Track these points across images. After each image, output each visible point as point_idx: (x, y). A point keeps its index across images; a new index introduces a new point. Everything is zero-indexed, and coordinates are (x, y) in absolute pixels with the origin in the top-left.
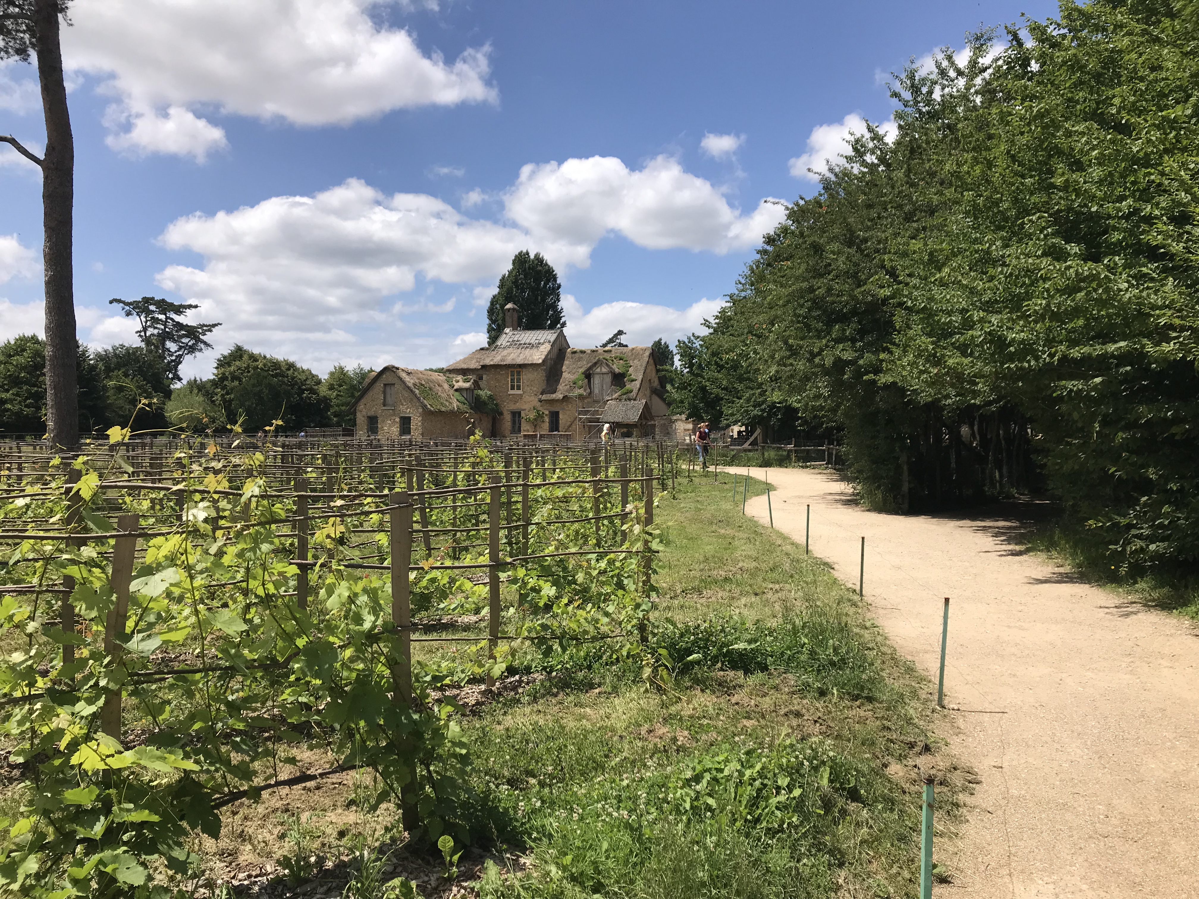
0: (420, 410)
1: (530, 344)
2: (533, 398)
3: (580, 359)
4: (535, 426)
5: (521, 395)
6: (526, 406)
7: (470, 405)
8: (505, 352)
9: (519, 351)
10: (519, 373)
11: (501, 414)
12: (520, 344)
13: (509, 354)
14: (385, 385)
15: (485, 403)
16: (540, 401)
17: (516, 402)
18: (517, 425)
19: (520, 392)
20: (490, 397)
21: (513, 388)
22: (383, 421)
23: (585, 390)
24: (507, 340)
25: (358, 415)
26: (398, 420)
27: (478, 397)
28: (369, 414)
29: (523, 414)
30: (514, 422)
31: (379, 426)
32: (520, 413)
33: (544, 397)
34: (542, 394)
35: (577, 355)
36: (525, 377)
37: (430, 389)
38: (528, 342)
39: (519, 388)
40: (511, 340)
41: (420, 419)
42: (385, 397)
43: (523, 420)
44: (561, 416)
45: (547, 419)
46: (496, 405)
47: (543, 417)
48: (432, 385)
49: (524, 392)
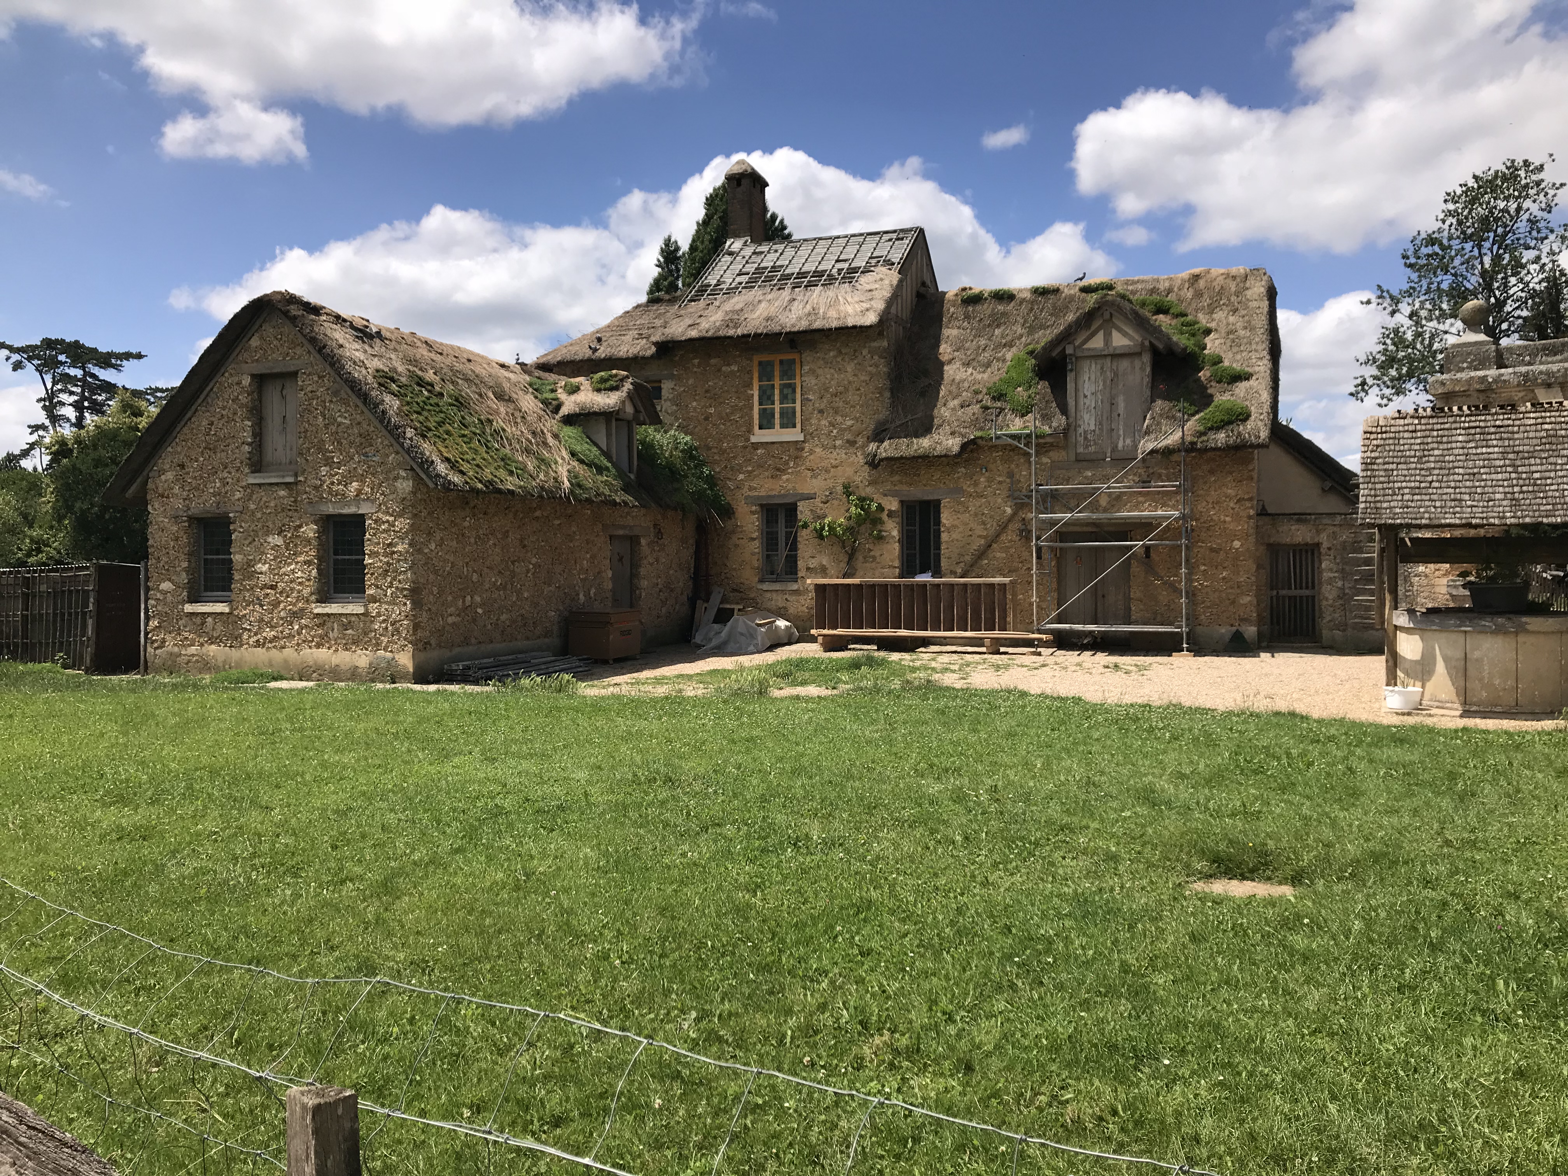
0: (405, 486)
1: (821, 274)
2: (839, 455)
3: (997, 321)
4: (851, 556)
5: (797, 446)
6: (816, 485)
7: (621, 474)
8: (737, 302)
9: (786, 294)
10: (788, 370)
11: (727, 512)
12: (788, 277)
13: (752, 305)
14: (261, 380)
15: (672, 473)
16: (873, 463)
17: (780, 471)
18: (783, 552)
19: (793, 435)
20: (689, 453)
21: (766, 422)
22: (252, 537)
23: (1046, 418)
24: (737, 267)
25: (155, 509)
26: (310, 530)
27: (648, 453)
28: (197, 507)
29: (804, 512)
30: (770, 542)
31: (237, 558)
32: (791, 510)
33: (887, 449)
34: (879, 436)
35: (985, 309)
36: (811, 381)
37: (460, 402)
38: (810, 267)
39: (788, 421)
40: (751, 268)
41: (402, 524)
42: (259, 434)
43: (804, 536)
44: (946, 518)
45: (893, 529)
46: (711, 481)
47: (876, 521)
48: (468, 391)
49: (809, 436)
